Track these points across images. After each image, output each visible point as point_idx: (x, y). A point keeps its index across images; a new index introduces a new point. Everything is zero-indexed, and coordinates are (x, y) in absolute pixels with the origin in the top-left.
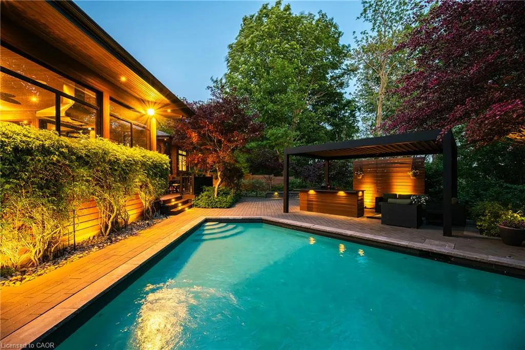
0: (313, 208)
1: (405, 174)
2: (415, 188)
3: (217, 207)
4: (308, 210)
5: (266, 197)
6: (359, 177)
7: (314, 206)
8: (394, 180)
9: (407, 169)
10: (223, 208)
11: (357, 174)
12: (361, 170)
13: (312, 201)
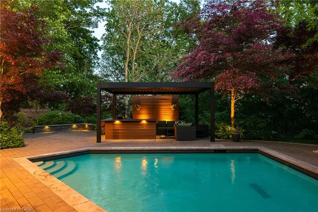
0: (118, 136)
1: (168, 107)
2: (174, 116)
3: (8, 147)
4: (114, 139)
5: (34, 132)
6: (138, 109)
7: (120, 134)
8: (162, 112)
9: (169, 103)
10: (18, 147)
11: (137, 106)
12: (139, 104)
13: (118, 130)
